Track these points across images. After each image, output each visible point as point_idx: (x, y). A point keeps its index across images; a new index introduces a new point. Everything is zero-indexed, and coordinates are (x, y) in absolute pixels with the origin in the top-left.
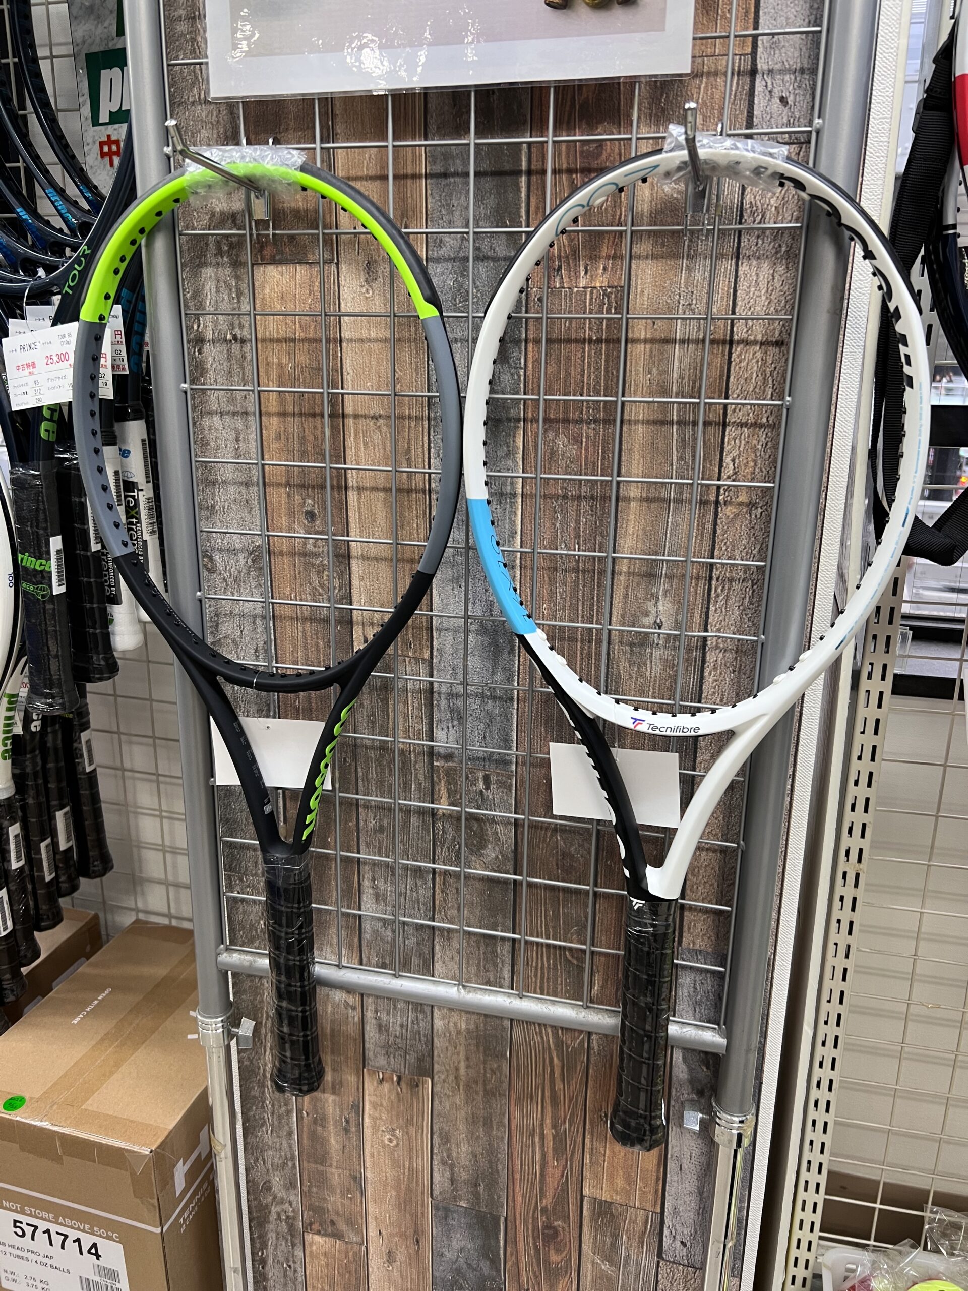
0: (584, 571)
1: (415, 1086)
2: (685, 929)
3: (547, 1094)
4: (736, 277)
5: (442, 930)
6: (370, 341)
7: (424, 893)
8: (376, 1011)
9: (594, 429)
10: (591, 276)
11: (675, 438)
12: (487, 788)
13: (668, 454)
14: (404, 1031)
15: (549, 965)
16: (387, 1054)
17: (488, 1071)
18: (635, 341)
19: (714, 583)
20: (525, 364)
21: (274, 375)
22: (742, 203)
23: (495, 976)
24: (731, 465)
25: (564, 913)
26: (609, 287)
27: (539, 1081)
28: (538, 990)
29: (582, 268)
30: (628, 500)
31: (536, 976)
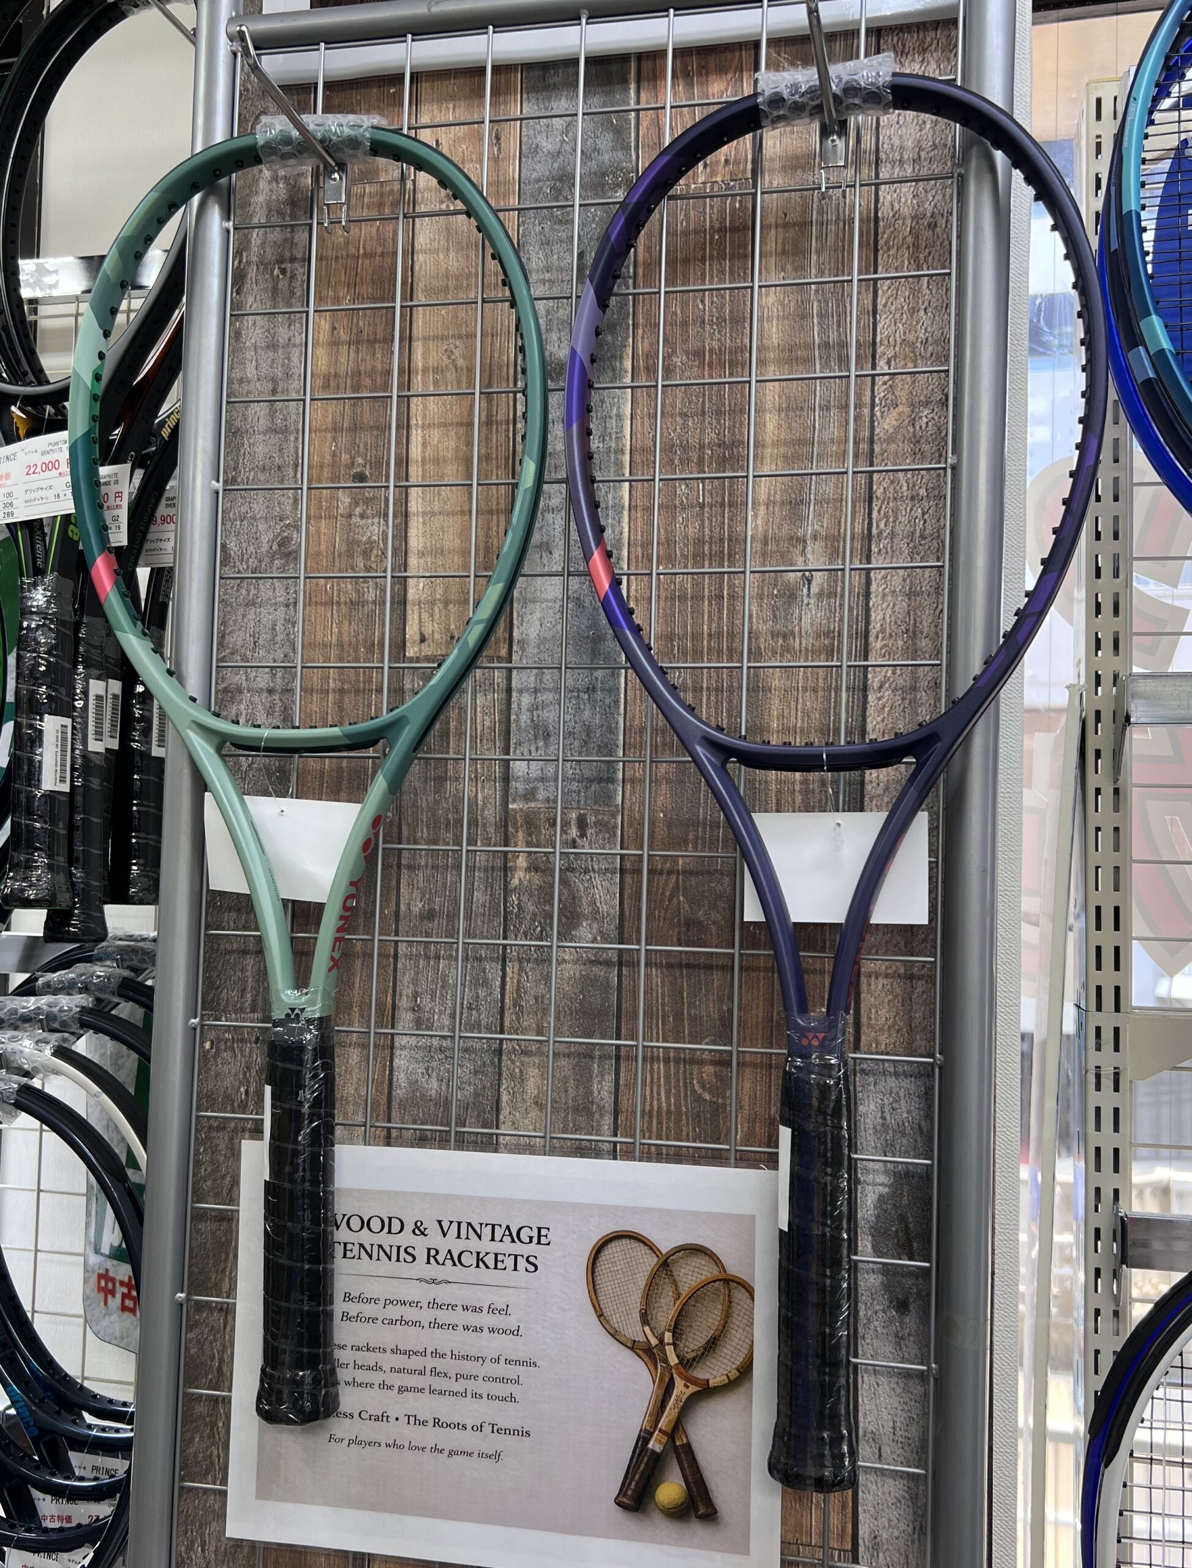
12: (583, 835)
19: (874, 516)
25: (690, 1017)
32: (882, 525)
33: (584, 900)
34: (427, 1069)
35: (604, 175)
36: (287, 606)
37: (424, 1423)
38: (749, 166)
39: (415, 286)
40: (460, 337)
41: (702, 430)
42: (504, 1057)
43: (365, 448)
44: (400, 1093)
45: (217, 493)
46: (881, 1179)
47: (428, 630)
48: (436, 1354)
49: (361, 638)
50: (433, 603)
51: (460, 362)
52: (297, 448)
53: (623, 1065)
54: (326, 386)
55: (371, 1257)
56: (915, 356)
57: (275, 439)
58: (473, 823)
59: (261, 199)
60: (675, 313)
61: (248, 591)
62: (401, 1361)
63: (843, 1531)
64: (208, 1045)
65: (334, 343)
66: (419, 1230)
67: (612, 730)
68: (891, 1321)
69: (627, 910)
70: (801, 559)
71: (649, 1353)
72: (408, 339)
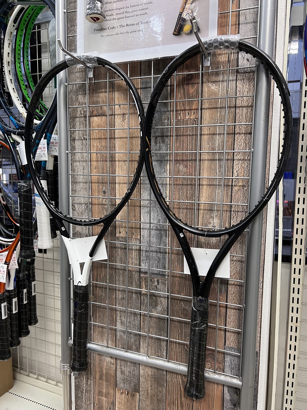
0: (189, 209)
1: (133, 396)
2: (227, 339)
3: (179, 402)
4: (235, 113)
5: (143, 336)
6: (123, 138)
7: (137, 322)
8: (121, 366)
9: (192, 163)
10: (190, 115)
11: (217, 165)
12: (158, 284)
13: (215, 169)
14: (130, 374)
15: (179, 351)
16: (124, 383)
17: (158, 391)
18: (204, 135)
19: (232, 212)
20: (170, 143)
21: (95, 149)
22: (236, 91)
23: (161, 354)
24: (236, 173)
25: (184, 332)
26: (195, 118)
27: (176, 397)
28: (176, 360)
29: (187, 113)
30: (203, 185)
31: (175, 355)
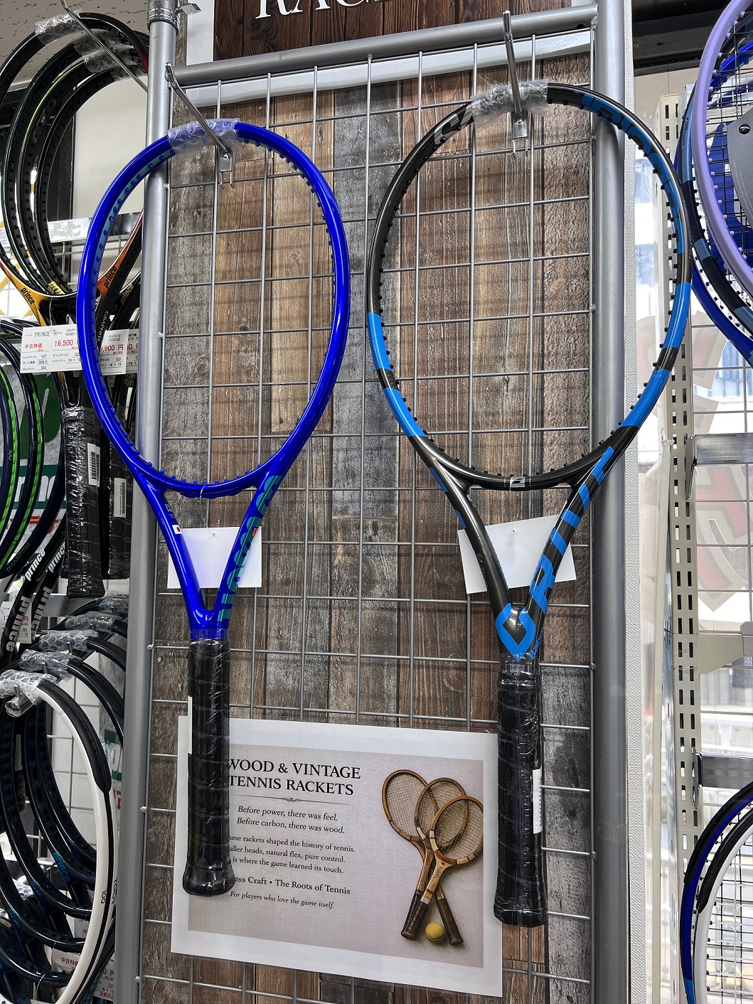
32: (550, 348)
33: (377, 572)
34: (286, 673)
35: (383, 151)
36: (203, 404)
37: (287, 885)
38: (467, 143)
39: (274, 218)
40: (301, 247)
41: (442, 296)
42: (331, 666)
43: (247, 312)
44: (270, 687)
45: (162, 339)
46: (558, 738)
47: (284, 416)
48: (293, 843)
49: (245, 422)
50: (287, 400)
51: (301, 261)
52: (208, 313)
53: (401, 670)
54: (224, 278)
55: (254, 785)
56: (568, 249)
57: (195, 309)
58: (311, 528)
59: (186, 172)
60: (425, 229)
61: (181, 396)
62: (272, 847)
63: (539, 952)
64: (159, 660)
65: (229, 253)
66: (282, 769)
67: (392, 472)
68: (565, 823)
69: (402, 578)
70: (502, 369)
71: (421, 844)
72: (270, 249)
